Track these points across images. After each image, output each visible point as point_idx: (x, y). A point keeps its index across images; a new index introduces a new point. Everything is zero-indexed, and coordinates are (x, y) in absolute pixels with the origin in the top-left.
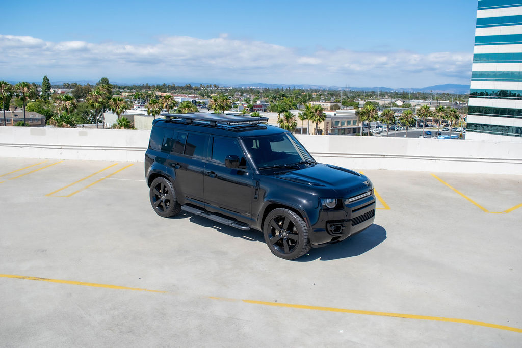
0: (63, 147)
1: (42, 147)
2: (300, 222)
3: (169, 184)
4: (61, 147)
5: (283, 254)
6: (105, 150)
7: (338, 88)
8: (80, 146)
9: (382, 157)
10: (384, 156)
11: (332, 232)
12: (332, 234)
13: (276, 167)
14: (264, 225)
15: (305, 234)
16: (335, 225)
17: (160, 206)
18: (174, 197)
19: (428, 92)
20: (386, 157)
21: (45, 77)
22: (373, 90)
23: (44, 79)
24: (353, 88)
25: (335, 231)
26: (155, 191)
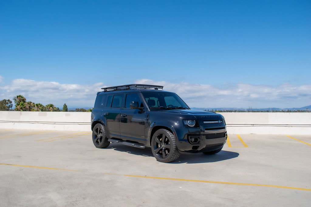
0: (56, 123)
1: (44, 123)
2: (171, 136)
3: (102, 127)
4: (55, 123)
5: (162, 159)
6: (80, 124)
7: (245, 110)
8: (66, 122)
9: (252, 125)
10: (253, 125)
11: (192, 142)
12: (192, 143)
13: (161, 108)
14: (152, 142)
15: (174, 143)
16: (194, 137)
17: (97, 142)
18: (105, 134)
19: (305, 110)
20: (254, 125)
21: (65, 104)
22: (268, 110)
23: (64, 105)
24: (254, 109)
25: (194, 141)
26: (96, 133)
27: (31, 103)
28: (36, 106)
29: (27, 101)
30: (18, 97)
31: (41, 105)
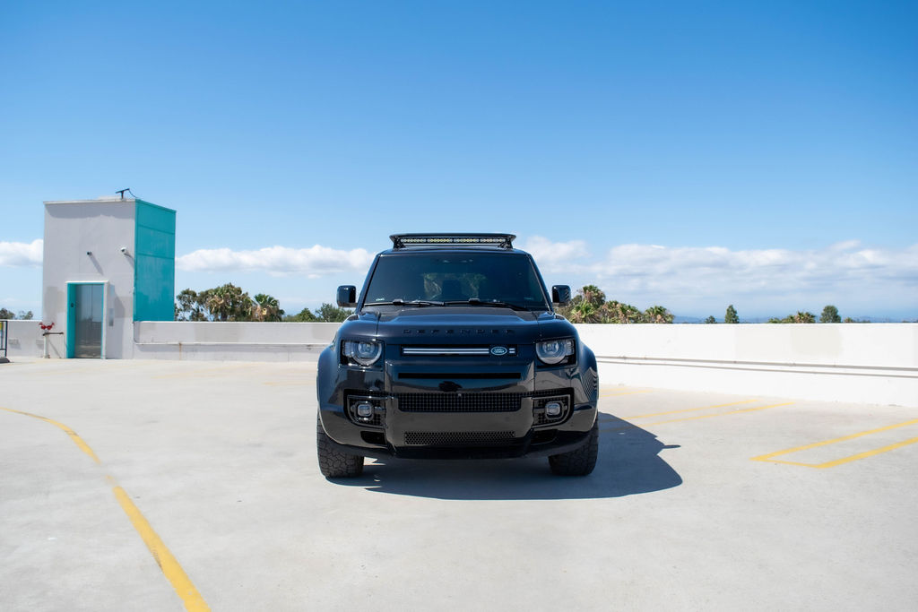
11: (354, 416)
12: (355, 420)
21: (731, 307)
23: (728, 310)
27: (616, 303)
28: (620, 312)
29: (608, 299)
30: (585, 289)
31: (634, 310)
